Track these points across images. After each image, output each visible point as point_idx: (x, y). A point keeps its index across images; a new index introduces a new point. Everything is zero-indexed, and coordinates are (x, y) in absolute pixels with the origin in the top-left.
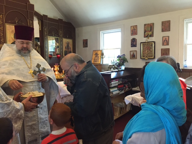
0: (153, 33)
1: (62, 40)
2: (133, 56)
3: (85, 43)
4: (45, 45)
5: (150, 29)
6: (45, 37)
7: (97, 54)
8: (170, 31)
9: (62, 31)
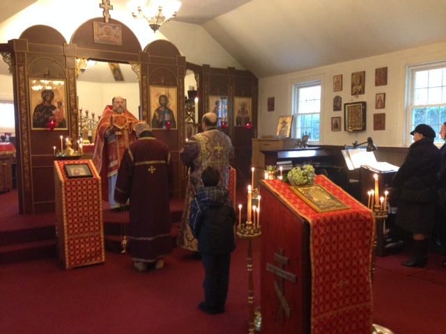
0: (363, 88)
1: (233, 100)
2: (336, 127)
3: (271, 105)
5: (359, 81)
6: (205, 97)
7: (284, 123)
8: (386, 84)
9: (232, 86)
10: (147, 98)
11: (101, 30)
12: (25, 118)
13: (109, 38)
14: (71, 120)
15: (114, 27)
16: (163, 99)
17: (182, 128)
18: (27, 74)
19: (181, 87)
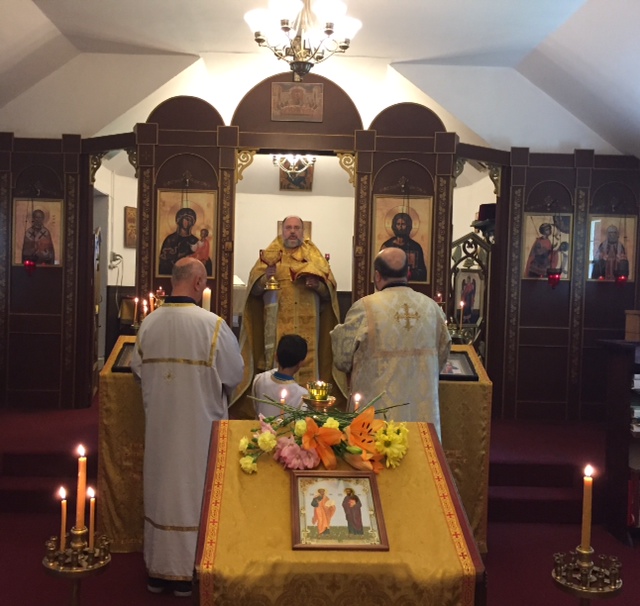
1: (585, 223)
4: (512, 241)
6: (513, 216)
9: (585, 191)
10: (366, 220)
11: (286, 96)
12: (146, 257)
13: (298, 109)
14: (221, 261)
15: (309, 90)
16: (400, 221)
17: (440, 281)
18: (154, 183)
19: (443, 196)
